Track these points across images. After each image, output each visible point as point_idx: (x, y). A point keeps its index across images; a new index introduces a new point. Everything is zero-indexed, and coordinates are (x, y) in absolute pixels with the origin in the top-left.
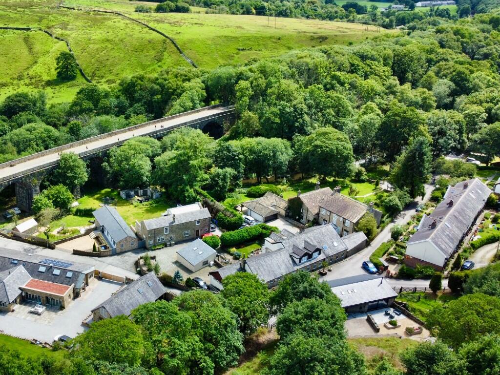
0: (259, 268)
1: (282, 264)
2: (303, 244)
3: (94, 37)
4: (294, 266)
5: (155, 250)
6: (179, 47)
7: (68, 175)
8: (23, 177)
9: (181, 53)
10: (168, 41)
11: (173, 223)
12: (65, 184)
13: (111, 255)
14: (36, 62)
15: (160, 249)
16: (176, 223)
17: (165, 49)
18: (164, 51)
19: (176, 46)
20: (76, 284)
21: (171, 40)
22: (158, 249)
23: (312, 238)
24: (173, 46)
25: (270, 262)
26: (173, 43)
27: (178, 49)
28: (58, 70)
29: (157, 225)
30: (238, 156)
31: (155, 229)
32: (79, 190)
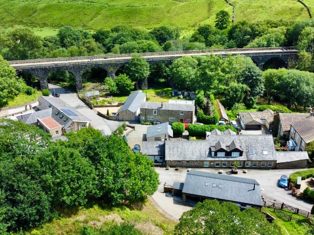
0: (173, 148)
1: (198, 152)
2: (230, 143)
3: (253, 4)
4: (208, 156)
5: (143, 124)
6: (311, 13)
7: (132, 69)
8: (103, 64)
9: (311, 17)
10: (305, 9)
11: (160, 108)
12: (128, 74)
13: (115, 120)
14: (209, 18)
15: (147, 125)
16: (164, 108)
17: (300, 14)
18: (298, 16)
19: (309, 13)
20: (65, 126)
21: (307, 8)
22: (146, 124)
23: (243, 141)
24: (307, 12)
25: (186, 147)
26: (308, 10)
27: (310, 15)
28: (217, 23)
29: (148, 107)
30: (256, 77)
31: (146, 109)
32: (146, 83)
